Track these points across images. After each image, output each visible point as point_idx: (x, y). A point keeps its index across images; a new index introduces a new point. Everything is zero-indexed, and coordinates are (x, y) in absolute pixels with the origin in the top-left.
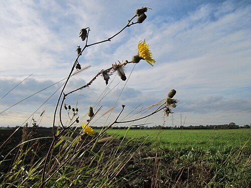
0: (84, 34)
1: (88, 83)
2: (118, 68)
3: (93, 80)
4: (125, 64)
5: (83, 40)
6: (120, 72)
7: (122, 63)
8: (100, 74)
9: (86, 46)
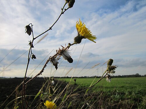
0: (29, 30)
1: (41, 70)
2: (62, 52)
3: (45, 67)
4: (68, 47)
5: (29, 35)
6: (66, 56)
7: (65, 47)
8: (48, 61)
9: (34, 39)
